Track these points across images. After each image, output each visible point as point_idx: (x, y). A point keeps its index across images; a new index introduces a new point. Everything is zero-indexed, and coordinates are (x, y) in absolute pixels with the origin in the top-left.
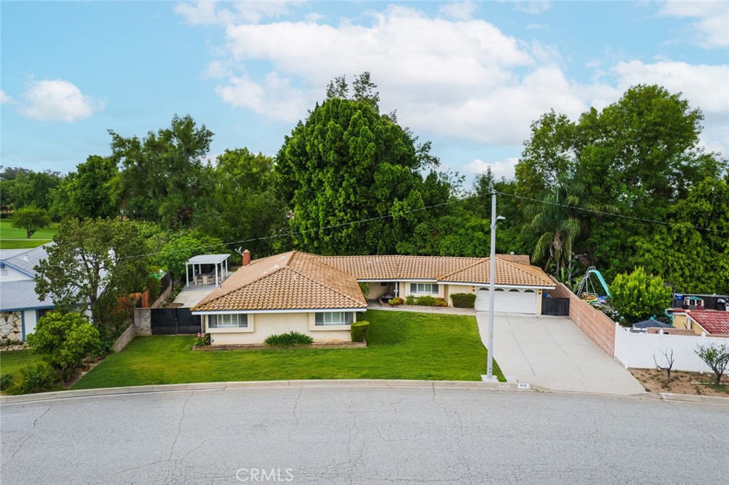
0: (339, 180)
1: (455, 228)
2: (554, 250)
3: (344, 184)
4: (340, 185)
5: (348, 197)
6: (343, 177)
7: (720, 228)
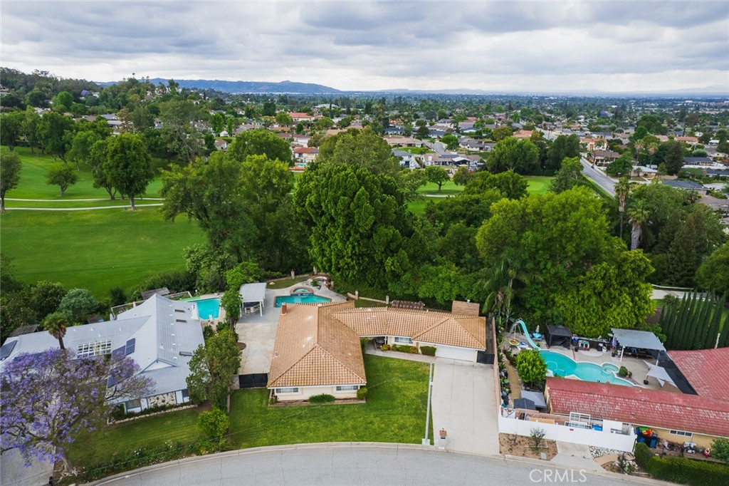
0: (347, 234)
1: (430, 277)
2: (498, 300)
3: (351, 239)
4: (348, 239)
5: (354, 248)
6: (349, 232)
7: (610, 294)
